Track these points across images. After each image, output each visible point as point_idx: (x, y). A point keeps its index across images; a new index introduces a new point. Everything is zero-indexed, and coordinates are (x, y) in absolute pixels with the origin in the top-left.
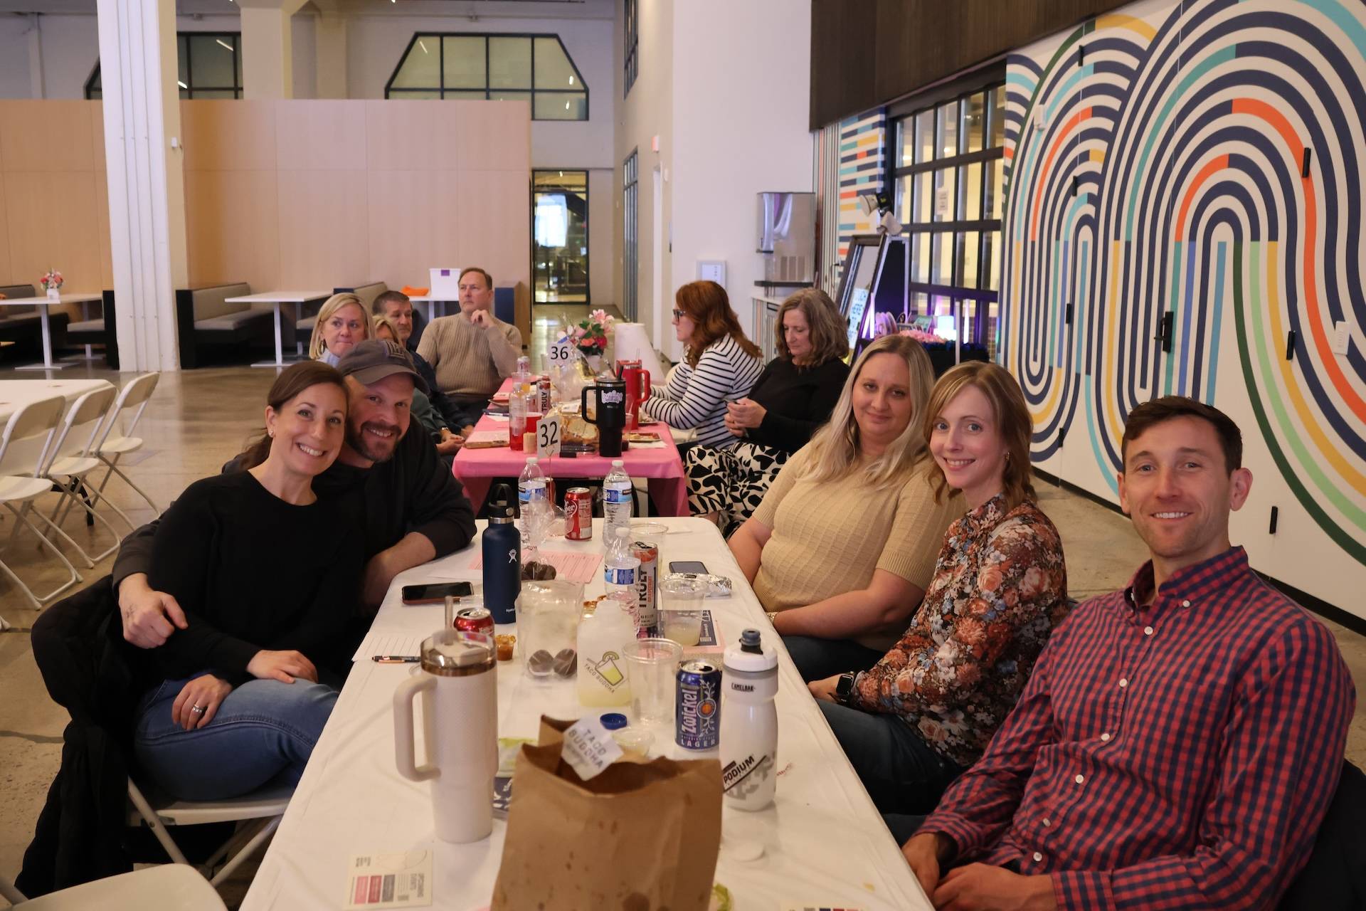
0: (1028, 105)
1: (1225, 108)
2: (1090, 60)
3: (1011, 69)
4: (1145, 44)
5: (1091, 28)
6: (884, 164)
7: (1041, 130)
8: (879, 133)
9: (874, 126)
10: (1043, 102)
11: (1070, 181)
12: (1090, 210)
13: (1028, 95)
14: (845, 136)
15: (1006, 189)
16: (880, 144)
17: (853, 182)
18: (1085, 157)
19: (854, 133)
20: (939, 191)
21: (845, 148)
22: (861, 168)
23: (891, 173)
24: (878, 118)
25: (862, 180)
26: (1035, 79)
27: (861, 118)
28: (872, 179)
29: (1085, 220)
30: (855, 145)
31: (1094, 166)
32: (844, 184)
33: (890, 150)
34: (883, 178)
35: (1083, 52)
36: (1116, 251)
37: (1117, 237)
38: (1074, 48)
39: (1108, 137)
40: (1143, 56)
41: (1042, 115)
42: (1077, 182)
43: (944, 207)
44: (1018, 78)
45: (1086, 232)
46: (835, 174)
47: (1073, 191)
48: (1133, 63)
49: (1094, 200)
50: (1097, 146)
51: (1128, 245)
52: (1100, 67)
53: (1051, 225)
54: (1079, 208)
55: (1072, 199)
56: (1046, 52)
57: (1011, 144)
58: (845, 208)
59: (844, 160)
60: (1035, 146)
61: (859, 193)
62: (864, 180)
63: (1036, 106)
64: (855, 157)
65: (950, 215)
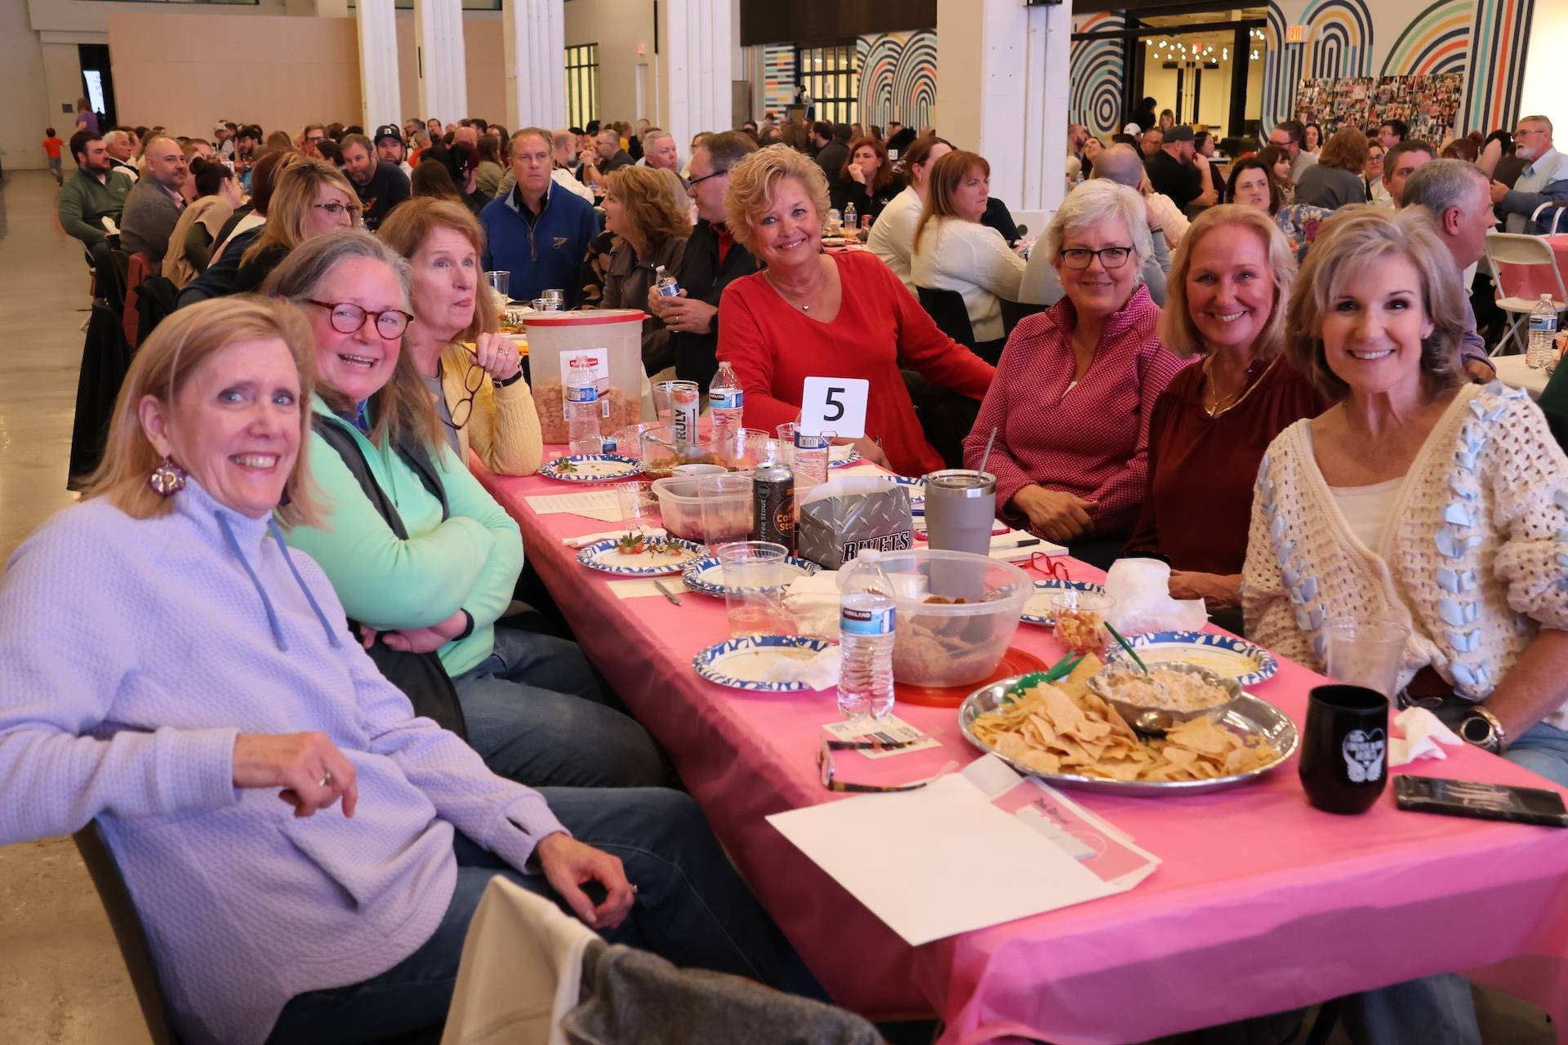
0: (866, 57)
1: (922, 69)
2: (887, 46)
3: (859, 42)
4: (902, 45)
5: (886, 35)
6: (794, 70)
7: (871, 67)
8: (792, 54)
9: (789, 51)
10: (871, 56)
11: (881, 87)
12: (888, 96)
13: (865, 53)
14: (768, 53)
15: (858, 87)
16: (791, 60)
17: (775, 77)
18: (886, 78)
19: (772, 52)
20: (826, 85)
21: (766, 59)
22: (780, 71)
23: (799, 75)
24: (791, 48)
25: (782, 77)
26: (868, 48)
27: (779, 46)
28: (788, 76)
29: (888, 99)
30: (775, 58)
31: (889, 81)
32: (768, 77)
33: (798, 63)
34: (794, 76)
35: (884, 43)
36: (897, 108)
37: (897, 105)
38: (881, 41)
39: (893, 72)
40: (903, 49)
41: (871, 61)
42: (884, 86)
43: (829, 92)
44: (861, 46)
45: (887, 103)
46: (761, 72)
47: (883, 89)
48: (899, 50)
49: (890, 92)
50: (890, 75)
51: (900, 108)
52: (890, 49)
53: (876, 101)
54: (885, 95)
55: (883, 92)
56: (871, 39)
57: (859, 70)
58: (769, 90)
59: (768, 65)
60: (869, 71)
61: (780, 83)
62: (782, 76)
63: (869, 58)
64: (775, 65)
65: (831, 96)
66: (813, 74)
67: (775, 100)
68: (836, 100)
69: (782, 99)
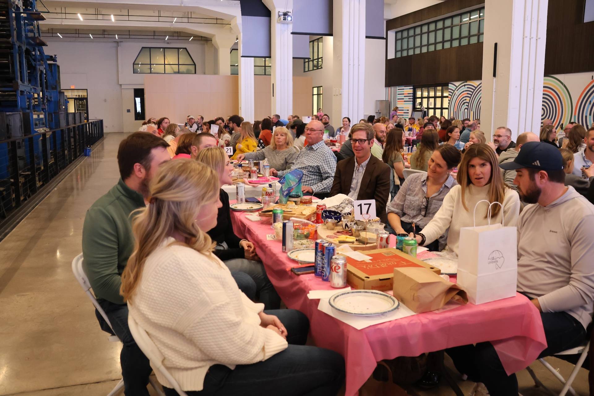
0: (454, 91)
2: (466, 86)
3: (449, 85)
4: (476, 86)
5: (466, 82)
6: (413, 96)
7: (457, 95)
8: (412, 90)
9: (410, 89)
10: (457, 91)
11: (463, 103)
12: (467, 107)
13: (454, 90)
14: (398, 89)
15: (449, 103)
16: (412, 92)
17: (403, 99)
18: (466, 100)
19: (403, 89)
20: (429, 102)
21: (398, 92)
22: (405, 96)
23: (415, 98)
24: (412, 87)
26: (456, 87)
27: (405, 87)
28: (409, 99)
29: (466, 108)
30: (404, 92)
32: (398, 99)
33: (414, 93)
34: (412, 99)
35: (465, 85)
36: (472, 113)
37: (472, 111)
38: (464, 84)
39: (470, 98)
40: (476, 88)
41: (457, 93)
42: (464, 103)
43: (431, 105)
44: (451, 86)
45: (466, 110)
46: (395, 97)
48: (474, 88)
49: (468, 106)
50: (468, 98)
51: (474, 112)
52: (468, 88)
53: (459, 108)
54: (465, 106)
55: (463, 105)
56: (457, 84)
57: (450, 96)
58: (399, 104)
59: (398, 94)
60: (455, 97)
61: (405, 101)
62: (406, 99)
63: (455, 91)
64: (403, 94)
65: (433, 106)
66: (422, 98)
67: (403, 108)
68: (435, 108)
69: (405, 108)
